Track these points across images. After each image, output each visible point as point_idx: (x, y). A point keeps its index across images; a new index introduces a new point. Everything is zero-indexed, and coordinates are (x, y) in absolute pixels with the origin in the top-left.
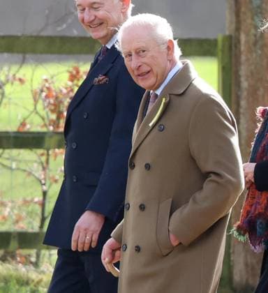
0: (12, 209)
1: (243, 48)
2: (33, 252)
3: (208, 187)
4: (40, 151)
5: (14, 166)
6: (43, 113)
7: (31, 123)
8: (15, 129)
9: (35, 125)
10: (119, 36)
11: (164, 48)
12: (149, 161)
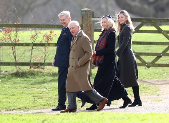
0: (39, 58)
1: (84, 27)
2: (43, 66)
3: (86, 54)
4: (44, 47)
5: (39, 50)
6: (45, 40)
7: (43, 41)
8: (40, 43)
9: (43, 42)
10: (69, 25)
11: (77, 27)
12: (74, 49)
